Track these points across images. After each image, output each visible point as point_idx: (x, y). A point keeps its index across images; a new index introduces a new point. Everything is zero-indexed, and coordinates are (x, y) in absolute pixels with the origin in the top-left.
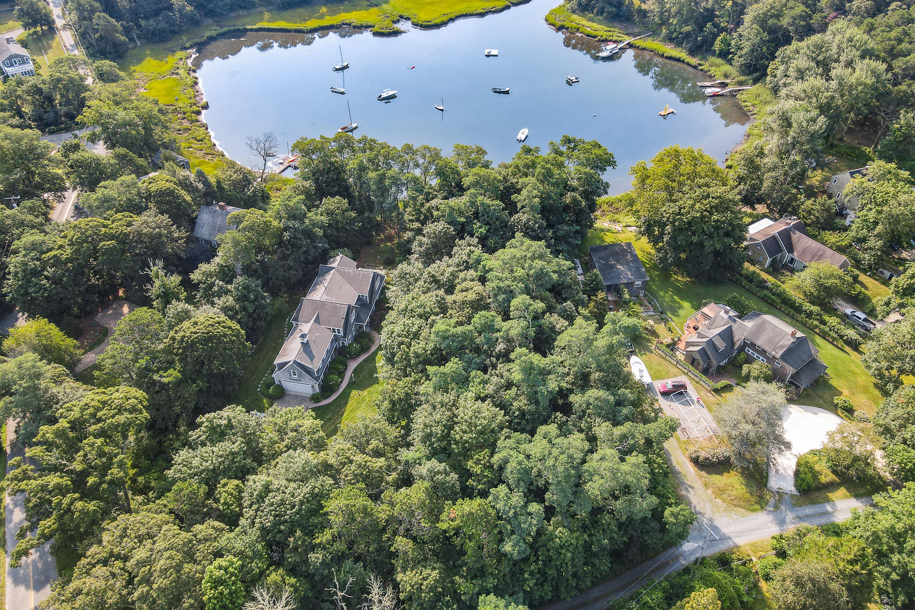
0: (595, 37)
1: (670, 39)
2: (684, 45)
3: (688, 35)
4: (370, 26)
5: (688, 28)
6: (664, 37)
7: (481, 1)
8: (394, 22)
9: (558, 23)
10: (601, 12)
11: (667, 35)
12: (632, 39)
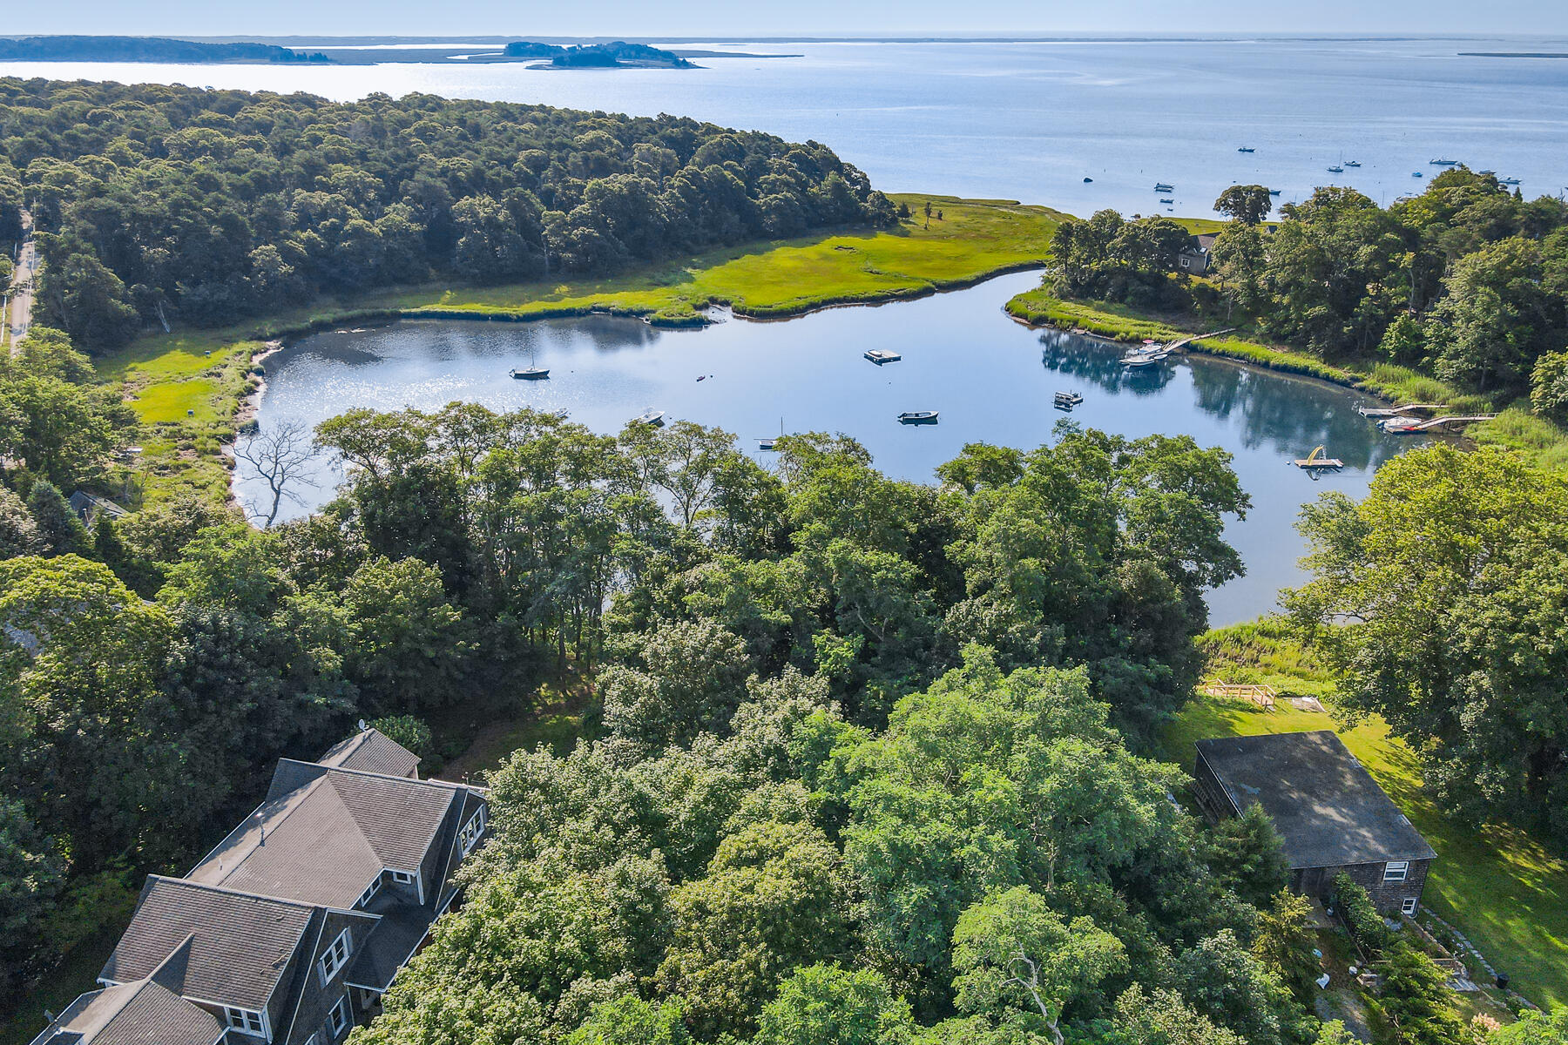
0: (1113, 334)
1: (1277, 338)
2: (1310, 347)
3: (1317, 324)
4: (648, 312)
5: (1319, 310)
6: (1262, 335)
7: (875, 280)
8: (697, 308)
9: (1033, 314)
10: (1120, 296)
11: (1270, 330)
12: (1193, 339)
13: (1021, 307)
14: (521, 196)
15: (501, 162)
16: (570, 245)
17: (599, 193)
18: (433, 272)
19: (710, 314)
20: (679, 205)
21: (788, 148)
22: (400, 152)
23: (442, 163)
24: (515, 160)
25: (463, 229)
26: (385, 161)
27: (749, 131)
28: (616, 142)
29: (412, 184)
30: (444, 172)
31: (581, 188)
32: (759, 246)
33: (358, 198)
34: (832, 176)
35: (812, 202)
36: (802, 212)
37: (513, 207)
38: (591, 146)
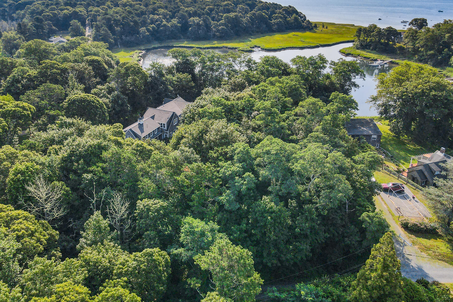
0: (369, 58)
1: (420, 60)
2: (429, 63)
3: (431, 56)
4: (238, 48)
5: (432, 52)
6: (416, 60)
7: (303, 43)
8: (251, 48)
9: (347, 52)
10: (374, 49)
11: (418, 58)
12: (393, 60)
13: (344, 51)
14: (206, 18)
15: (202, 9)
16: (218, 31)
17: (227, 18)
18: (182, 37)
19: (254, 49)
20: (249, 21)
21: (282, 7)
22: (176, 6)
23: (186, 9)
24: (205, 8)
25: (191, 26)
26: (172, 8)
27: (272, 3)
28: (233, 4)
29: (179, 14)
30: (187, 11)
31: (222, 16)
32: (271, 34)
33: (165, 17)
34: (294, 15)
35: (288, 22)
36: (284, 25)
37: (204, 20)
38: (226, 5)
